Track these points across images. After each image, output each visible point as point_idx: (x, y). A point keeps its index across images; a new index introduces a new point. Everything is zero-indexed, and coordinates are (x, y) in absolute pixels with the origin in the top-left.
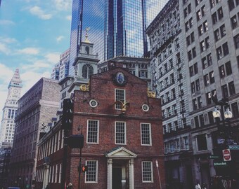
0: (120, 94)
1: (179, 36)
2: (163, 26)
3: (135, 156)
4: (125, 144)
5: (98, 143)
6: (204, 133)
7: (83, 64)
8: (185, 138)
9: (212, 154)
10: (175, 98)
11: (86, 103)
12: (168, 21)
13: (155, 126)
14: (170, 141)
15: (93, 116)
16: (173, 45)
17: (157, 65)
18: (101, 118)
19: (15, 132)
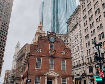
0: (52, 46)
1: (81, 23)
2: (74, 20)
3: (58, 75)
4: (54, 69)
5: (41, 69)
6: (92, 65)
7: (39, 35)
8: (83, 68)
9: (95, 75)
10: (79, 50)
11: (36, 50)
12: (76, 17)
13: (68, 61)
14: (77, 69)
15: (39, 56)
16: (78, 27)
17: (71, 36)
18: (43, 57)
19: (16, 65)
